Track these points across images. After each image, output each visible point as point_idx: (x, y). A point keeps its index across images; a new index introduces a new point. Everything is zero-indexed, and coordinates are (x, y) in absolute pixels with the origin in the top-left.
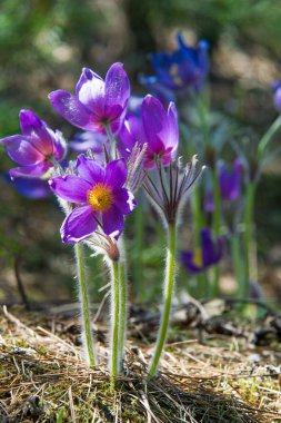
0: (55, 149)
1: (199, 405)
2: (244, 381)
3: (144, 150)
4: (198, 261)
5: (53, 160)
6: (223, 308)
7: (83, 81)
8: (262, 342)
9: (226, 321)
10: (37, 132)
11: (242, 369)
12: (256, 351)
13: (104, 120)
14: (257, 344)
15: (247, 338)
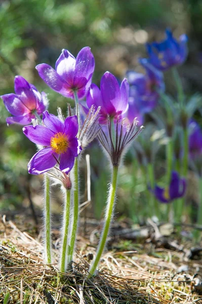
0: (38, 106)
1: (123, 299)
2: (164, 284)
3: (98, 111)
4: (166, 195)
5: (36, 114)
6: (172, 230)
7: (62, 58)
8: (196, 257)
9: (173, 240)
10: (25, 93)
11: (167, 275)
12: (188, 263)
13: (73, 87)
14: (192, 258)
15: (185, 253)
